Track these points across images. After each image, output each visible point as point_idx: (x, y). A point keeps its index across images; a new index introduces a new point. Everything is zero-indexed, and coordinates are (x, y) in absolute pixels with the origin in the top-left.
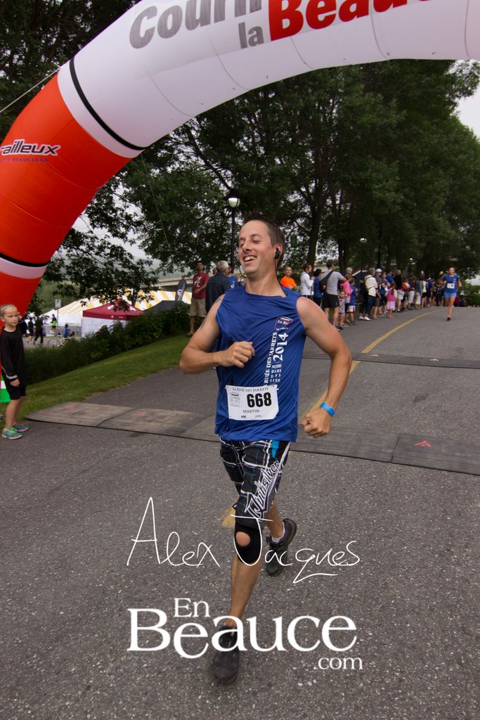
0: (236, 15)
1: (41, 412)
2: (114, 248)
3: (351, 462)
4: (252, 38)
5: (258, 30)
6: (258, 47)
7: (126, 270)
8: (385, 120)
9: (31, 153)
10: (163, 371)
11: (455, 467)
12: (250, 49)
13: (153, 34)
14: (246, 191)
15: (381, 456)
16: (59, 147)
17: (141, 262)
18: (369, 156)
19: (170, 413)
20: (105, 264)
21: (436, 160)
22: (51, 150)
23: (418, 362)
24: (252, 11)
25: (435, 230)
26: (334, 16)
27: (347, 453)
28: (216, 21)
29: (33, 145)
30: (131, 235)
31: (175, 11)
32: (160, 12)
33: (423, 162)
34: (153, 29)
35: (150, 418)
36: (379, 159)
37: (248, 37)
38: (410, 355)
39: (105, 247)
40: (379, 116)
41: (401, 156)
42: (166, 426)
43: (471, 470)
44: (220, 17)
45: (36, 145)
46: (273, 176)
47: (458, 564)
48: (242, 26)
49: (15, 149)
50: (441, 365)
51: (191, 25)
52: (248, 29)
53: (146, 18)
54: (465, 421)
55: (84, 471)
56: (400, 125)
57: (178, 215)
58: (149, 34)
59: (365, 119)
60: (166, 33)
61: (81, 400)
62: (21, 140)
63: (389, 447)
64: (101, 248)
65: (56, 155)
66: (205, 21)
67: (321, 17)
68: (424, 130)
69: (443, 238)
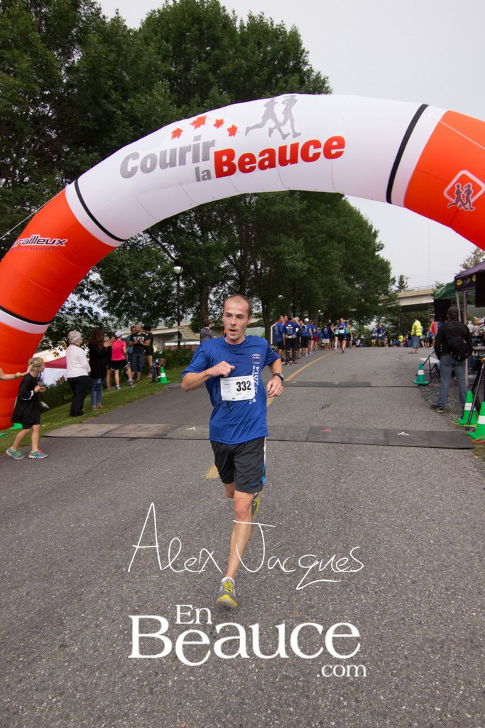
0: (193, 162)
1: (54, 431)
2: (82, 309)
3: (281, 443)
4: (204, 176)
5: (208, 172)
6: (208, 181)
7: (92, 326)
8: (292, 208)
9: (45, 244)
10: (136, 401)
11: (346, 441)
12: (202, 182)
13: (136, 171)
14: (189, 262)
15: (300, 438)
16: (67, 240)
17: (105, 319)
18: (282, 235)
19: (152, 426)
20: (74, 321)
21: (331, 236)
22: (61, 243)
23: (325, 385)
24: (203, 160)
25: (336, 287)
26: (255, 167)
27: (278, 438)
28: (180, 165)
29: (46, 239)
30: (93, 297)
31: (153, 157)
32: (142, 157)
33: (322, 238)
34: (137, 167)
35: (139, 429)
36: (289, 236)
37: (201, 175)
38: (319, 381)
39: (75, 308)
40: (287, 205)
41: (305, 233)
42: (152, 433)
43: (355, 442)
44: (183, 162)
45: (49, 239)
46: (208, 251)
47: (344, 483)
48: (197, 169)
49: (32, 241)
50: (342, 386)
51: (164, 166)
52: (201, 171)
53: (131, 159)
54: (354, 417)
55: (104, 461)
56: (303, 211)
57: (140, 283)
58: (134, 170)
59: (276, 208)
60: (145, 170)
61: (81, 423)
62: (37, 236)
63: (305, 433)
64: (72, 309)
65: (64, 245)
66: (173, 164)
67: (247, 167)
68: (321, 214)
69: (343, 294)
